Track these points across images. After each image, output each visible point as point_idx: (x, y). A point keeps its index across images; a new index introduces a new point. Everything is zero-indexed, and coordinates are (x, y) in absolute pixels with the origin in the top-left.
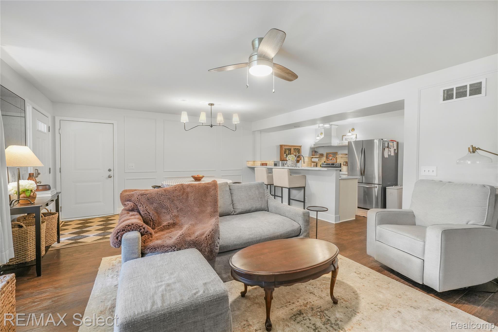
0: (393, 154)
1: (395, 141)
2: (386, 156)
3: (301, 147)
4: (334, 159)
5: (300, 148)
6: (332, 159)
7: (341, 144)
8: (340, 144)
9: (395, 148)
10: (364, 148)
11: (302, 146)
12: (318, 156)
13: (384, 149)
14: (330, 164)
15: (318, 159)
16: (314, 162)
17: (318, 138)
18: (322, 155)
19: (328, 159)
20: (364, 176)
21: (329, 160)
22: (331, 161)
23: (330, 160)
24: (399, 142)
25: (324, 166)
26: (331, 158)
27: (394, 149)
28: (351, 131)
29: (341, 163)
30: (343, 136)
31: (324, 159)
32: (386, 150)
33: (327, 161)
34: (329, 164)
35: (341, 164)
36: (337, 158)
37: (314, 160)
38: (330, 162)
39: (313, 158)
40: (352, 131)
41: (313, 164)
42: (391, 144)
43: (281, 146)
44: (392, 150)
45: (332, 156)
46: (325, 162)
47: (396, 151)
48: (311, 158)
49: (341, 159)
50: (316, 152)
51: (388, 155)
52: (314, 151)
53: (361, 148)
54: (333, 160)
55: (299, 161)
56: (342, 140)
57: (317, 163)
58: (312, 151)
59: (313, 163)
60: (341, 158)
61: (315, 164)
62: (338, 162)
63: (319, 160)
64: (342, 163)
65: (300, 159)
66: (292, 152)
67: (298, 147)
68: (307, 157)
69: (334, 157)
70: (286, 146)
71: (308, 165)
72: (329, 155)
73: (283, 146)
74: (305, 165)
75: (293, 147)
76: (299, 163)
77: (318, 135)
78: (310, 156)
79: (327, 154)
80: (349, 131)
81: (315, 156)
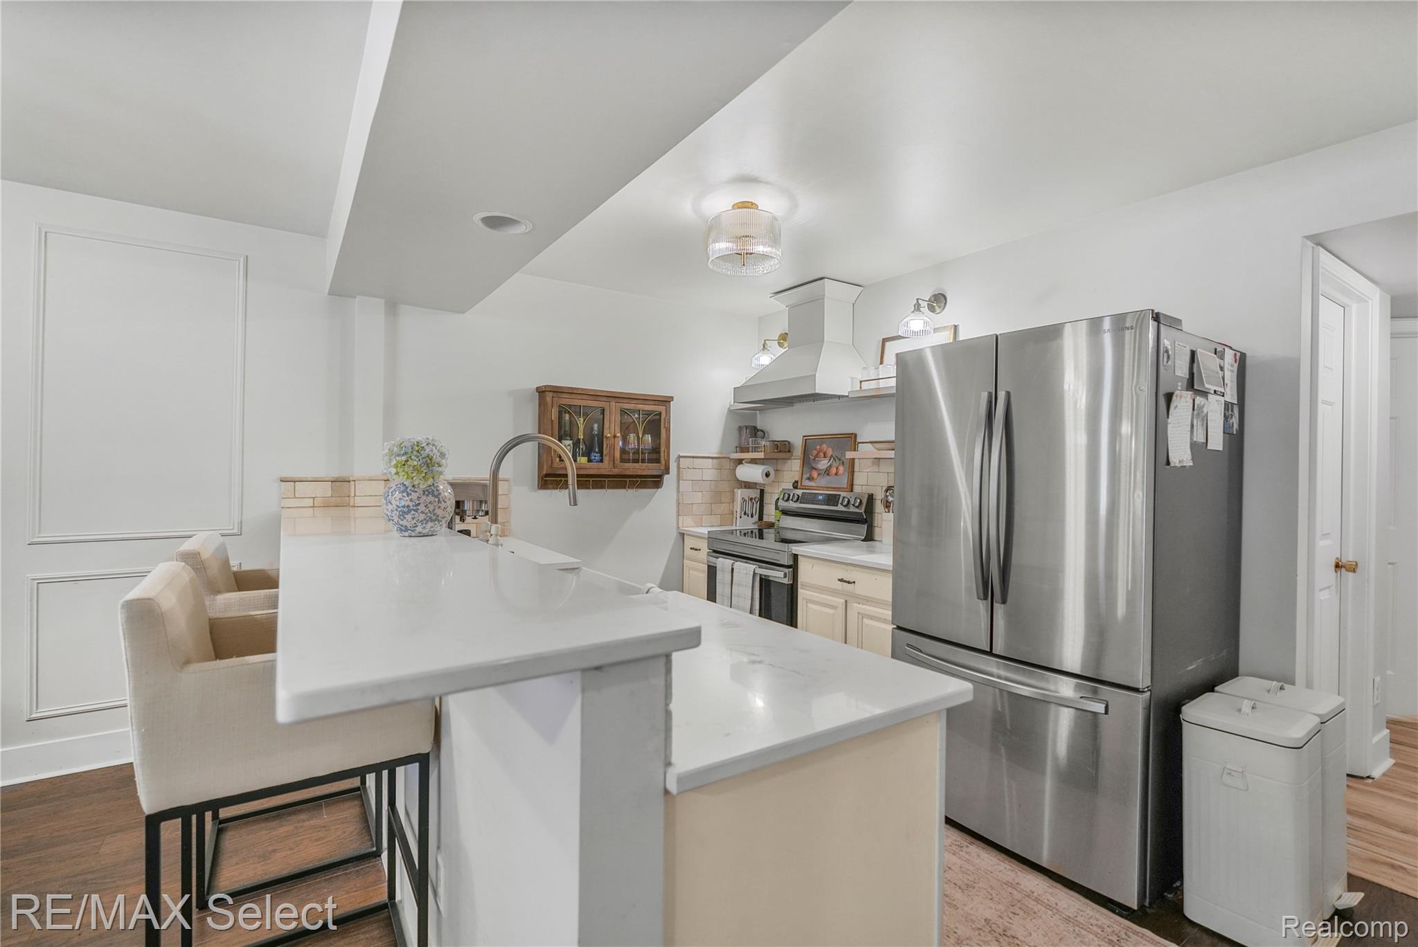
0: (1217, 442)
1: (1231, 348)
2: (1180, 454)
3: (666, 401)
4: (841, 469)
5: (661, 408)
6: (827, 472)
7: (873, 385)
8: (865, 386)
9: (1231, 396)
10: (1008, 394)
11: (672, 398)
12: (761, 455)
13: (1169, 397)
14: (820, 497)
15: (763, 467)
16: (747, 485)
17: (765, 360)
18: (783, 448)
19: (813, 468)
20: (1004, 601)
21: (815, 474)
22: (823, 481)
23: (818, 474)
24: (1248, 354)
25: (792, 505)
26: (823, 464)
27: (1227, 404)
28: (925, 310)
29: (871, 492)
30: (885, 341)
31: (793, 469)
32: (1183, 401)
33: (806, 483)
34: (812, 499)
35: (871, 498)
36: (856, 469)
37: (746, 473)
38: (818, 488)
39: (740, 462)
40: (932, 309)
41: (740, 493)
42: (1207, 361)
43: (542, 392)
44: (1214, 408)
45: (830, 452)
46: (795, 485)
47: (1235, 421)
48: (727, 465)
49: (875, 469)
50: (755, 432)
51: (1194, 446)
52: (747, 427)
53: (985, 395)
54: (836, 474)
55: (660, 477)
56: (881, 363)
57: (762, 492)
58: (740, 428)
59: (739, 491)
60: (873, 463)
61: (755, 494)
62: (857, 489)
63: (767, 475)
64: (879, 495)
65: (663, 468)
66: (612, 431)
67: (647, 402)
68: (711, 460)
69: (840, 460)
70: (572, 392)
71: (716, 497)
72: (816, 452)
73: (553, 397)
74: (698, 498)
75: (617, 400)
76: (659, 489)
77: (764, 346)
78: (724, 456)
79: (809, 444)
80: (915, 306)
81: (748, 452)
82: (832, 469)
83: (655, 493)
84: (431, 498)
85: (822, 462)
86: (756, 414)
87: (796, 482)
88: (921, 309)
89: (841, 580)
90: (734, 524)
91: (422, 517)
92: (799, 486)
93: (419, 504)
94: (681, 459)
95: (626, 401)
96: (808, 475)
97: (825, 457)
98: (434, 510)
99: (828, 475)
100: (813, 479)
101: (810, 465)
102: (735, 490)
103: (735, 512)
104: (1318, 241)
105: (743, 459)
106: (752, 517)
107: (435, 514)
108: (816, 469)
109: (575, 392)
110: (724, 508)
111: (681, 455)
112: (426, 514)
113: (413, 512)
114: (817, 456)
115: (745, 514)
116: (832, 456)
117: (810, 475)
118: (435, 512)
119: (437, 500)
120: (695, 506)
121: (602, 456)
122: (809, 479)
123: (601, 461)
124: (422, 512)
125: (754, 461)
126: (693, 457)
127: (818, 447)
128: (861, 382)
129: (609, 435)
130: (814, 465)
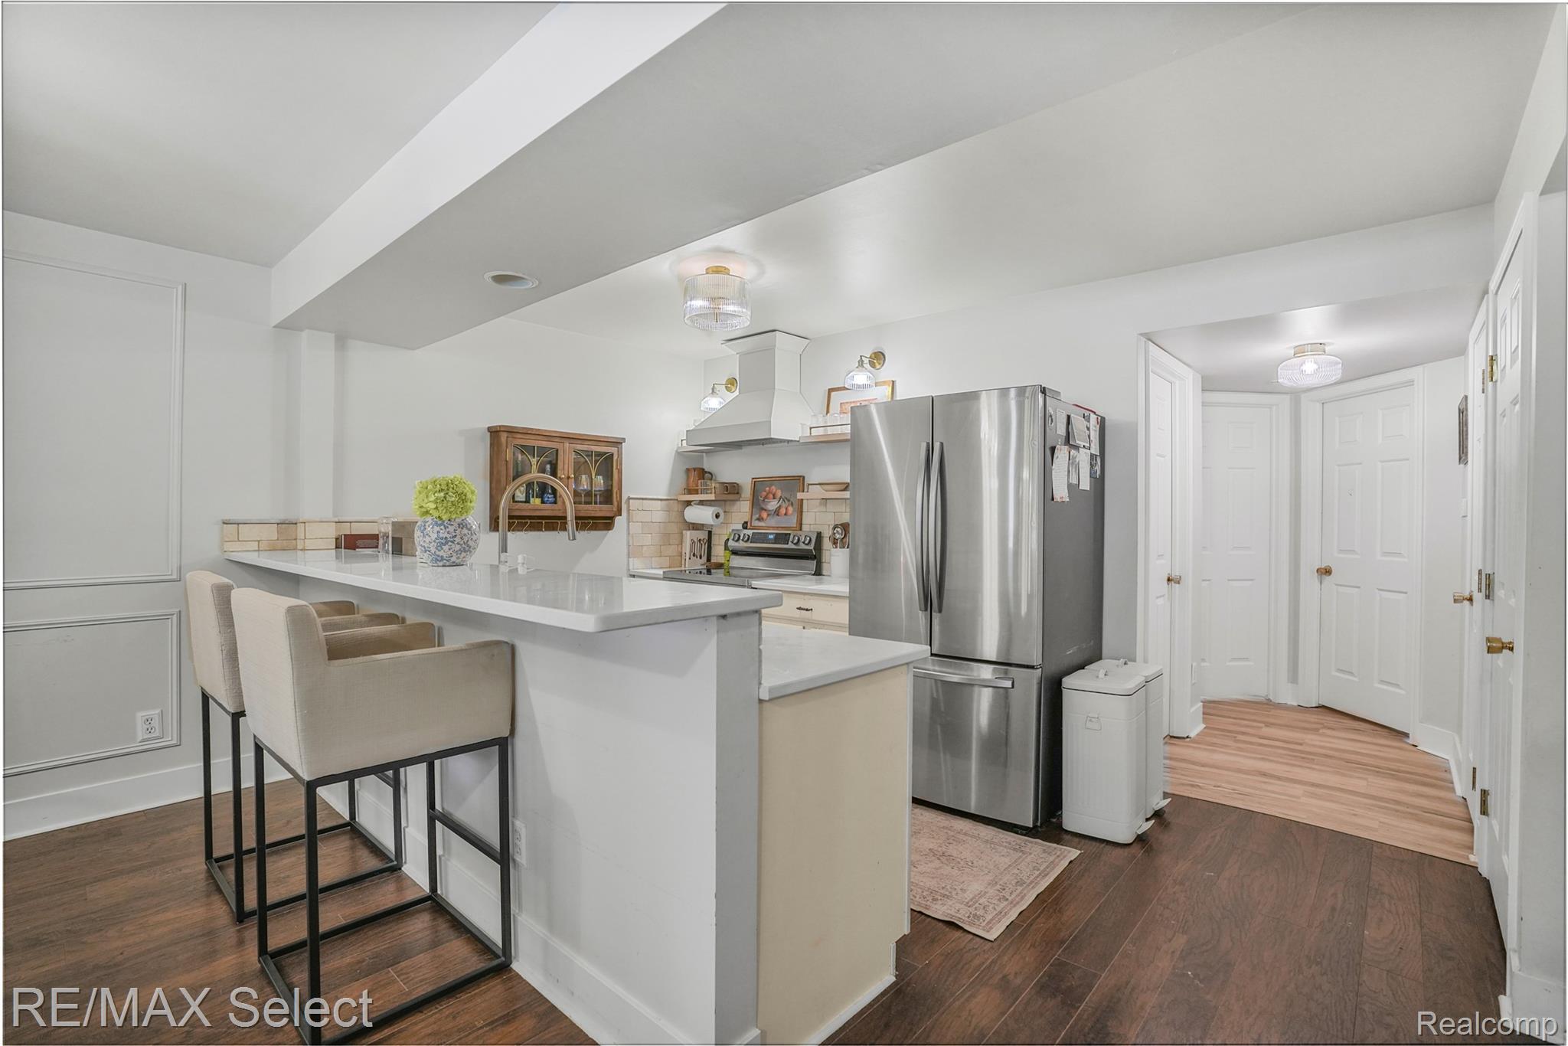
0: (1085, 484)
1: (1095, 413)
2: (1061, 492)
3: (618, 443)
4: (791, 509)
5: (614, 450)
6: (777, 512)
7: (821, 431)
8: (815, 432)
9: (1095, 450)
10: (942, 444)
11: (624, 439)
12: (712, 497)
13: (1053, 449)
14: (771, 537)
15: (713, 508)
16: (695, 527)
17: (714, 403)
18: (732, 490)
19: (763, 509)
20: (940, 611)
21: (764, 515)
22: (773, 521)
23: (768, 515)
24: (1106, 418)
25: (741, 545)
26: (772, 505)
27: (1092, 455)
28: (867, 366)
29: (819, 531)
30: (830, 391)
31: (742, 509)
32: (1062, 453)
33: (756, 523)
34: (763, 538)
35: (819, 536)
36: (805, 509)
37: (695, 514)
38: (768, 528)
39: (689, 503)
40: (872, 365)
41: (688, 535)
42: (1078, 423)
43: (494, 433)
44: (1083, 458)
45: (779, 494)
46: (745, 526)
47: (1098, 468)
48: (676, 507)
49: (823, 509)
50: (702, 474)
51: (1070, 486)
52: (695, 469)
53: (924, 445)
54: (786, 514)
55: (612, 518)
56: (828, 412)
57: (710, 533)
58: (687, 471)
59: (688, 533)
60: (821, 504)
61: (703, 535)
62: (805, 528)
63: (717, 516)
64: (827, 533)
65: (615, 509)
66: (566, 472)
67: (600, 444)
68: (659, 502)
69: (789, 501)
70: (526, 432)
71: (666, 539)
72: (765, 494)
73: (507, 437)
74: (648, 540)
75: (572, 441)
76: (610, 532)
77: (713, 389)
78: (672, 497)
79: (757, 484)
80: (859, 362)
81: (698, 494)
82: (781, 510)
83: (606, 535)
84: (465, 531)
85: (772, 503)
86: (702, 456)
87: (746, 523)
88: (864, 365)
89: (799, 609)
90: (683, 566)
91: (458, 547)
92: (749, 527)
93: (456, 536)
94: (631, 501)
95: (579, 442)
96: (757, 516)
97: (774, 498)
98: (468, 541)
99: (778, 515)
100: (763, 519)
101: (760, 505)
102: (684, 532)
103: (683, 553)
104: (1149, 337)
105: (692, 501)
106: (701, 558)
108: (765, 510)
109: (529, 432)
110: (672, 550)
111: (631, 496)
113: (450, 543)
114: (766, 497)
115: (694, 555)
116: (781, 497)
117: (760, 516)
119: (470, 532)
120: (645, 548)
121: (555, 497)
122: (758, 519)
123: (555, 502)
124: (458, 544)
125: (701, 503)
126: (643, 499)
127: (767, 489)
128: (811, 428)
129: (563, 476)
130: (764, 506)
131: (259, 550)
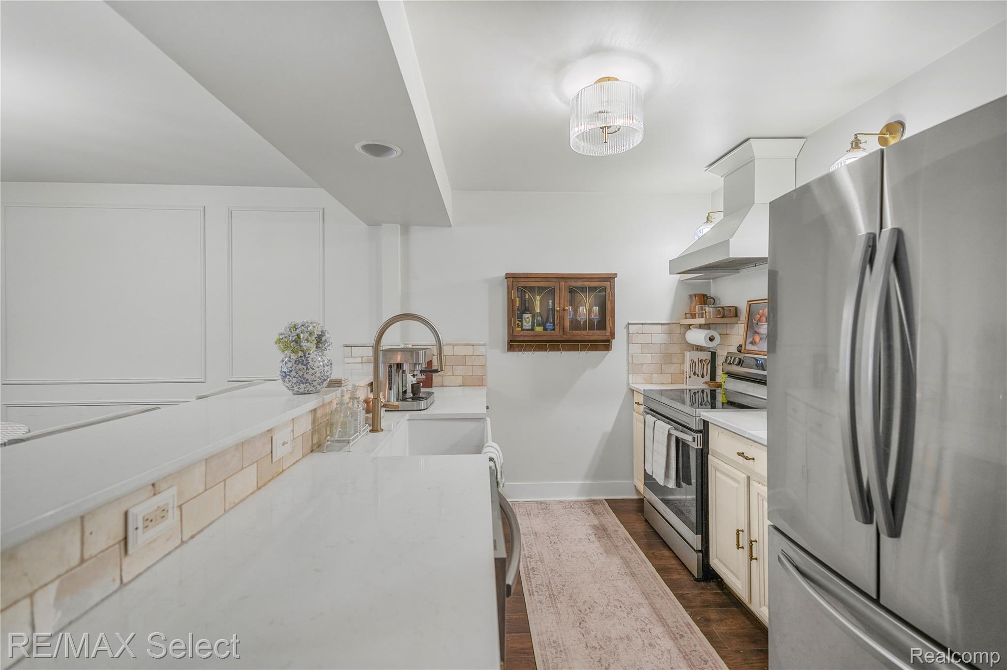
3: (610, 278)
5: (606, 284)
11: (615, 275)
12: (706, 321)
14: (760, 363)
15: (707, 331)
16: (696, 348)
17: (705, 229)
18: (730, 314)
19: (755, 332)
21: (757, 339)
22: (762, 346)
23: (761, 339)
25: (734, 368)
31: (738, 334)
33: (750, 347)
34: (753, 363)
37: (697, 337)
38: (760, 353)
39: (689, 327)
40: (882, 142)
41: (689, 355)
46: (740, 349)
48: (677, 330)
50: (704, 299)
52: (695, 295)
55: (609, 341)
57: (712, 354)
58: (691, 296)
59: (688, 353)
61: (706, 356)
63: (711, 339)
65: (608, 334)
66: (562, 305)
67: (594, 280)
68: (660, 326)
70: (527, 277)
71: (667, 358)
72: (758, 316)
73: (512, 282)
74: (648, 359)
75: (567, 280)
76: (610, 352)
77: (708, 218)
78: (674, 322)
79: (753, 308)
80: (852, 144)
81: (696, 318)
83: (607, 354)
84: (300, 366)
85: (764, 327)
86: (710, 282)
87: (741, 346)
88: (861, 145)
89: (741, 454)
90: (685, 383)
92: (742, 351)
93: (292, 371)
94: (630, 326)
95: (573, 280)
96: (751, 340)
97: (766, 321)
98: (303, 375)
100: (755, 343)
101: (753, 329)
102: (685, 352)
103: (685, 372)
105: (692, 325)
106: (703, 376)
107: (304, 379)
108: (758, 334)
109: (530, 276)
110: (674, 369)
111: (630, 322)
112: (297, 378)
113: (288, 377)
114: (758, 320)
115: (695, 374)
117: (753, 339)
118: (304, 377)
119: (305, 368)
120: (644, 366)
121: (554, 325)
122: (751, 343)
123: (554, 329)
124: (294, 377)
125: (700, 326)
126: (642, 324)
127: (760, 312)
129: (559, 309)
130: (757, 330)
131: (362, 363)
